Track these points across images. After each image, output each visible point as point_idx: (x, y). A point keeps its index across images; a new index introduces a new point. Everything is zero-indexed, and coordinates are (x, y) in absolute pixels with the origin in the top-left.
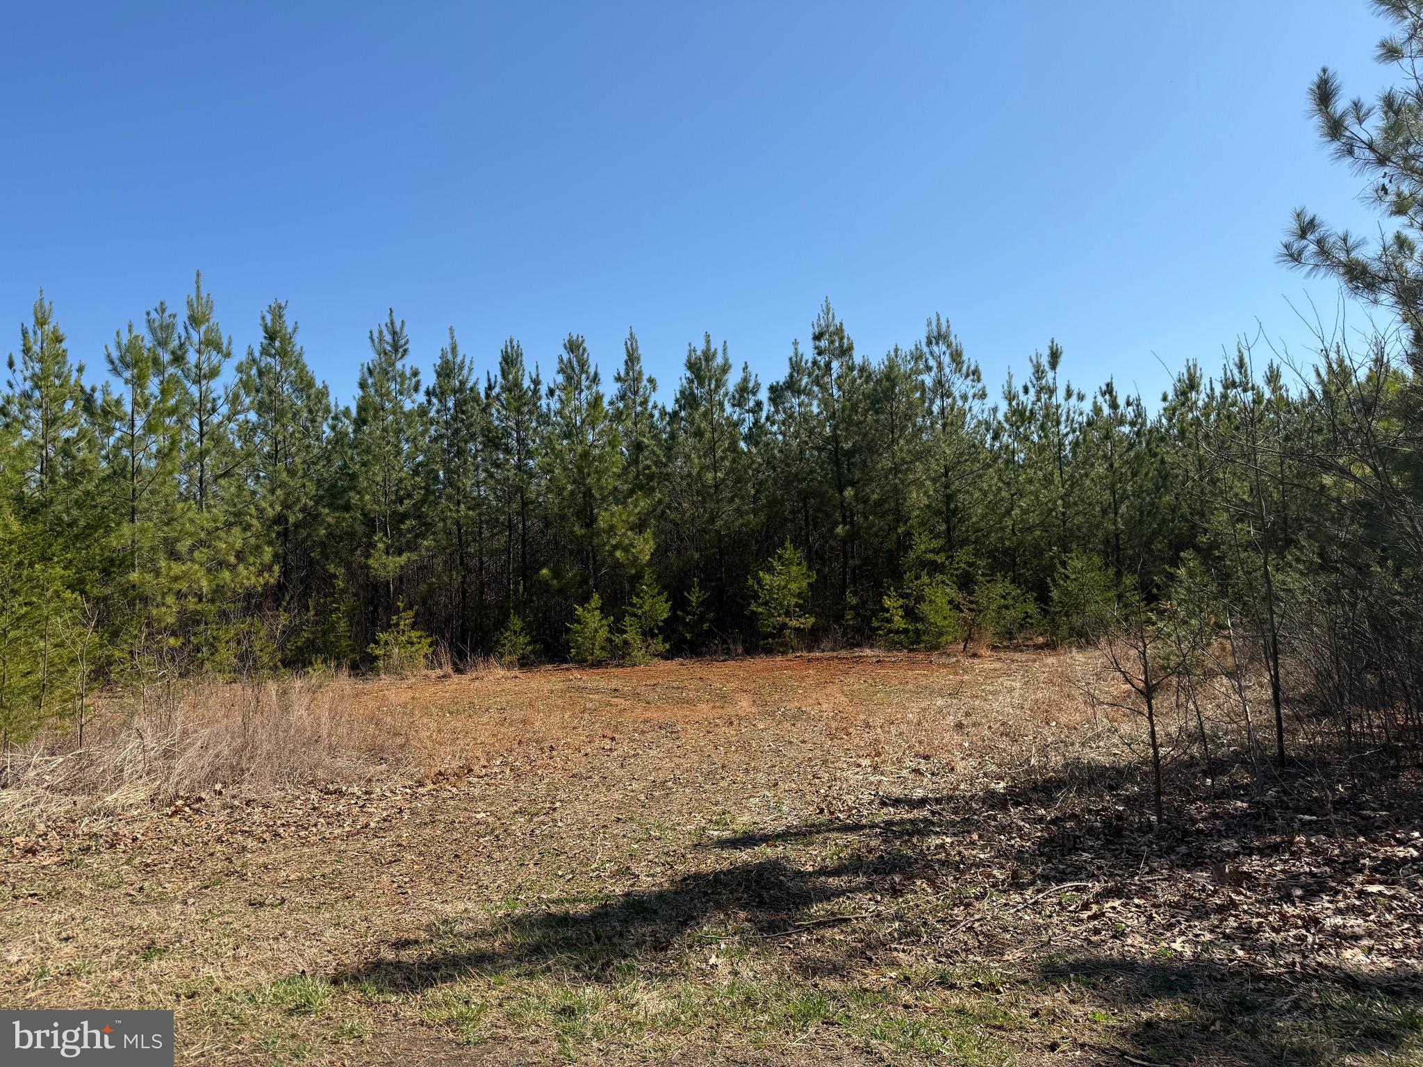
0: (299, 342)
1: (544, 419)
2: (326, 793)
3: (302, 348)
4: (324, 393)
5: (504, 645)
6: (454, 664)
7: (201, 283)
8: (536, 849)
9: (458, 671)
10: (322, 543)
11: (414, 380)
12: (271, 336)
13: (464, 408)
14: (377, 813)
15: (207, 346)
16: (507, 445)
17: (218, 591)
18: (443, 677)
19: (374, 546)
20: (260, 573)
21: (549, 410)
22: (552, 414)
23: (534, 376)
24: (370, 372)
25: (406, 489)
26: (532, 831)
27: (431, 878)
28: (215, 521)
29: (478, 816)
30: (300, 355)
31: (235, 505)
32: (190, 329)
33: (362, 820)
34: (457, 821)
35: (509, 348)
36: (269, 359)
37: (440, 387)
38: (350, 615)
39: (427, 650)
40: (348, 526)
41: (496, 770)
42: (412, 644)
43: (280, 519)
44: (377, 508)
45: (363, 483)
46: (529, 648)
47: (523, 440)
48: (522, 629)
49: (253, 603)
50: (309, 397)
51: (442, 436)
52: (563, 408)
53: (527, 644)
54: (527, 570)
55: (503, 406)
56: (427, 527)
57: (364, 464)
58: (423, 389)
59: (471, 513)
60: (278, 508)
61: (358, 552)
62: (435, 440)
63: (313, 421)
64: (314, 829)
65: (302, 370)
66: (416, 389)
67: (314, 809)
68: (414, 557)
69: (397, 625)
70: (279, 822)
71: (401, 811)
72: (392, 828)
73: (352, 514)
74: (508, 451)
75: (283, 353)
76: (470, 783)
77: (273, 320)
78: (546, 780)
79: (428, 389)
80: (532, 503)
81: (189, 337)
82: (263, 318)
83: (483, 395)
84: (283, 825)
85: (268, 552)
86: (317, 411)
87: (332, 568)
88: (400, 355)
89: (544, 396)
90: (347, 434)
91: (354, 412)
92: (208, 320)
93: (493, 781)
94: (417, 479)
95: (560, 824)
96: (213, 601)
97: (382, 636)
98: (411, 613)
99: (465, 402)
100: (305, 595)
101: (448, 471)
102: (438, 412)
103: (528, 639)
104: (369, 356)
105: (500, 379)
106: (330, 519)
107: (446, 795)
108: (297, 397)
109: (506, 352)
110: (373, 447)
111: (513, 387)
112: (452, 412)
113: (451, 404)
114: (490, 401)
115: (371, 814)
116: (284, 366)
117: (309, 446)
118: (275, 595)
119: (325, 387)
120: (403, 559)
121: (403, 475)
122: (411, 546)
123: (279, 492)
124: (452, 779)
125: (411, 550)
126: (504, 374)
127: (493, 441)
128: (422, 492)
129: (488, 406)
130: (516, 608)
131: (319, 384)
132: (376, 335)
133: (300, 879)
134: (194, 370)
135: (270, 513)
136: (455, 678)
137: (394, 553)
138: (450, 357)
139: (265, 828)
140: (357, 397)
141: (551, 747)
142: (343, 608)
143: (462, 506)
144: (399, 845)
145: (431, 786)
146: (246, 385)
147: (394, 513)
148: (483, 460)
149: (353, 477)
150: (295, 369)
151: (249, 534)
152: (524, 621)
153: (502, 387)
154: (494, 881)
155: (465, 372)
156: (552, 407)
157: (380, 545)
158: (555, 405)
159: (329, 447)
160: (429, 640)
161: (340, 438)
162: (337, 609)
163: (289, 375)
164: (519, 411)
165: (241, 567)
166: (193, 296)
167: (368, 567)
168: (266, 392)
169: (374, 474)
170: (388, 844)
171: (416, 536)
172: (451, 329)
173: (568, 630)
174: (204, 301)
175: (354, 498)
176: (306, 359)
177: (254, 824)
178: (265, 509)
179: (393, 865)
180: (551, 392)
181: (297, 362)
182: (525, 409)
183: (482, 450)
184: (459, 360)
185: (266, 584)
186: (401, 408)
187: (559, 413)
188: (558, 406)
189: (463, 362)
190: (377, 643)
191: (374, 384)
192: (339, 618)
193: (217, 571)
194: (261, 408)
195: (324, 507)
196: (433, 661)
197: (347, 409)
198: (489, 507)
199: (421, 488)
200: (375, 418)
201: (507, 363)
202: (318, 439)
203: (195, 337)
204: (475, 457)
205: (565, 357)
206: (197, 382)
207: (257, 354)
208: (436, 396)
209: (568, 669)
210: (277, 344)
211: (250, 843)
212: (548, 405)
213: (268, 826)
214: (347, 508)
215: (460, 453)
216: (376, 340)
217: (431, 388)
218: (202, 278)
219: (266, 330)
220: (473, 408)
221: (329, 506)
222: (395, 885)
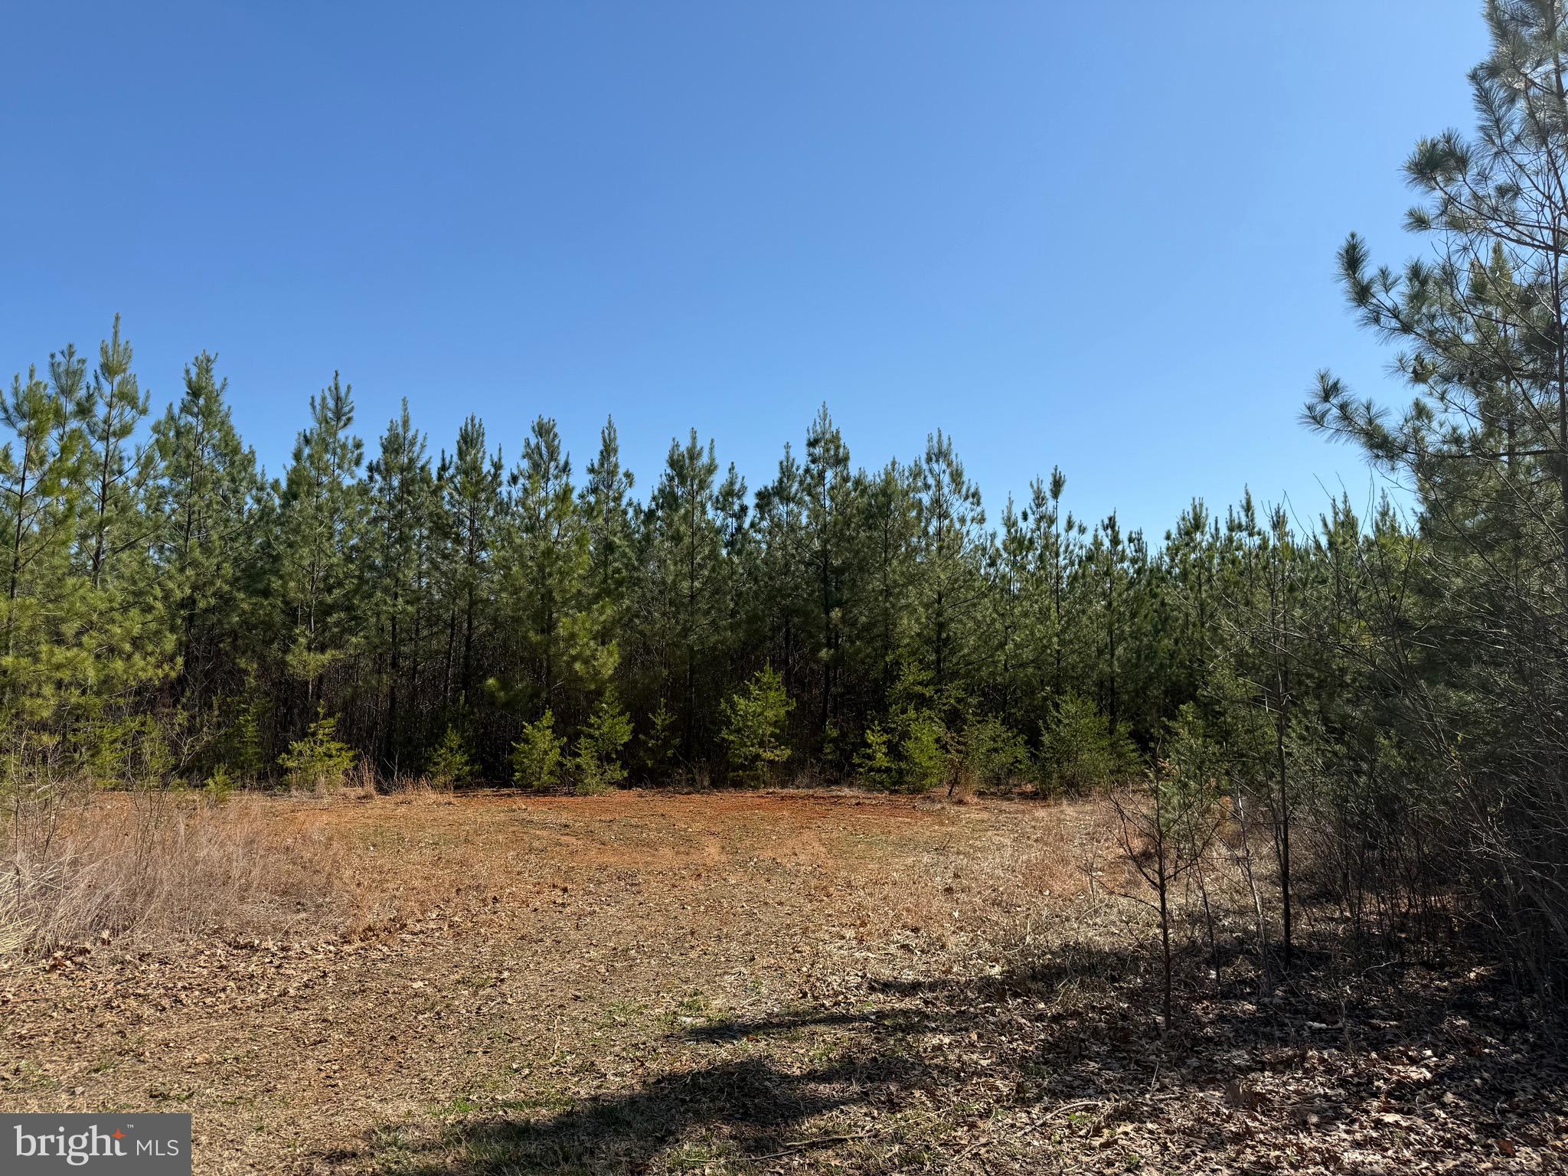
0: (227, 400)
1: (503, 508)
2: (236, 948)
3: (229, 408)
4: (249, 461)
5: (437, 764)
6: (378, 783)
7: (120, 328)
8: (485, 1032)
9: (382, 791)
10: (234, 634)
11: (356, 452)
12: (195, 392)
13: (411, 488)
14: (296, 976)
15: (120, 400)
16: (458, 535)
17: (106, 683)
18: (364, 797)
19: (295, 641)
20: (159, 665)
21: (510, 499)
22: (513, 503)
23: (496, 459)
24: (307, 441)
25: (337, 577)
26: (479, 1009)
27: (364, 1067)
28: (111, 601)
29: (415, 985)
30: (227, 415)
31: (134, 583)
32: (102, 379)
33: (279, 986)
34: (391, 991)
35: (470, 426)
36: (190, 418)
37: (386, 464)
38: (259, 717)
39: (347, 764)
40: (266, 615)
41: (432, 925)
42: (330, 756)
43: (189, 603)
44: (301, 596)
45: (287, 566)
46: (467, 768)
47: (478, 529)
48: (460, 746)
49: (146, 699)
50: (232, 463)
51: (383, 518)
52: (527, 498)
53: (466, 763)
54: (470, 677)
55: (456, 489)
56: (356, 621)
57: (291, 545)
58: (365, 463)
59: (410, 608)
60: (188, 591)
61: (275, 646)
62: (375, 521)
63: (235, 491)
64: (222, 995)
65: (227, 434)
66: (358, 463)
67: (222, 967)
68: (339, 654)
69: (314, 734)
70: (180, 985)
71: (325, 975)
72: (315, 997)
73: (271, 600)
74: (458, 540)
75: (207, 413)
76: (403, 941)
77: (198, 375)
78: (491, 942)
79: (371, 464)
80: (481, 601)
81: (99, 388)
82: (187, 372)
83: (434, 476)
84: (184, 988)
85: (170, 642)
86: (241, 481)
87: (242, 663)
88: (342, 423)
89: (505, 483)
90: (273, 510)
91: (284, 485)
92: (124, 370)
93: (429, 940)
94: (350, 566)
95: (510, 1001)
96: (98, 694)
97: (296, 746)
98: (332, 721)
99: (413, 481)
100: (209, 691)
101: (388, 559)
102: (381, 490)
103: (466, 757)
104: (309, 424)
105: (455, 458)
106: (245, 606)
107: (374, 955)
108: (219, 462)
109: (466, 430)
110: (303, 527)
111: (471, 470)
112: (397, 491)
113: (396, 483)
114: (442, 483)
115: (289, 977)
116: (207, 427)
117: (228, 520)
118: (174, 689)
119: (252, 452)
120: (326, 657)
121: (335, 560)
122: (337, 643)
123: (189, 572)
124: (383, 935)
125: (338, 647)
126: (461, 454)
127: (442, 528)
128: (356, 582)
129: (440, 488)
130: (454, 721)
131: (245, 449)
132: (318, 401)
133: (209, 1063)
134: (101, 425)
135: (178, 595)
136: (379, 800)
137: (316, 649)
138: (400, 430)
139: (162, 991)
140: (289, 468)
141: (495, 898)
142: (252, 710)
143: (400, 599)
144: (325, 1021)
145: (358, 944)
146: (162, 447)
147: (321, 603)
148: (428, 548)
149: (277, 559)
150: (220, 430)
151: (150, 617)
152: (462, 737)
153: (457, 468)
154: (439, 1073)
155: (417, 448)
156: (514, 496)
157: (302, 640)
158: (517, 492)
159: (252, 522)
160: (351, 754)
161: (266, 513)
162: (246, 710)
163: (212, 437)
164: (475, 498)
165: (137, 657)
166: (109, 342)
167: (284, 663)
168: (183, 454)
169: (301, 557)
170: (311, 1018)
171: (343, 632)
172: (404, 400)
173: (513, 750)
174: (121, 348)
175: (276, 584)
176: (233, 421)
177: (149, 985)
178: (172, 590)
179: (319, 1046)
180: (514, 479)
181: (223, 423)
182: (483, 496)
183: (428, 537)
184: (410, 434)
185: (166, 676)
186: (339, 483)
187: (522, 502)
188: (520, 494)
189: (415, 437)
190: (289, 752)
191: (310, 456)
192: (248, 721)
193: (107, 658)
194: (178, 472)
195: (239, 590)
196: (353, 778)
197: (277, 481)
198: (431, 602)
199: (355, 577)
200: (308, 494)
201: (466, 442)
202: (240, 512)
203: (107, 389)
204: (419, 545)
205: (533, 442)
206: (104, 438)
207: (176, 411)
208: (380, 473)
209: (509, 795)
210: (201, 401)
211: (147, 1011)
212: (509, 493)
213: (166, 988)
214: (266, 593)
215: (402, 539)
216: (318, 407)
217: (374, 462)
218: (121, 322)
219: (190, 386)
220: (421, 490)
221: (245, 589)
222: (323, 1074)
